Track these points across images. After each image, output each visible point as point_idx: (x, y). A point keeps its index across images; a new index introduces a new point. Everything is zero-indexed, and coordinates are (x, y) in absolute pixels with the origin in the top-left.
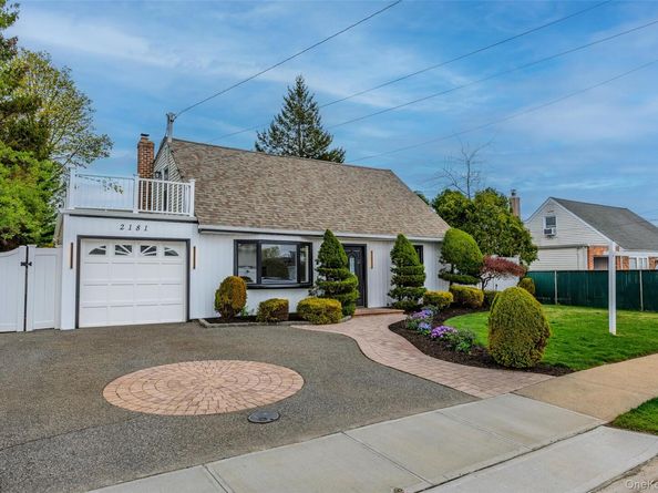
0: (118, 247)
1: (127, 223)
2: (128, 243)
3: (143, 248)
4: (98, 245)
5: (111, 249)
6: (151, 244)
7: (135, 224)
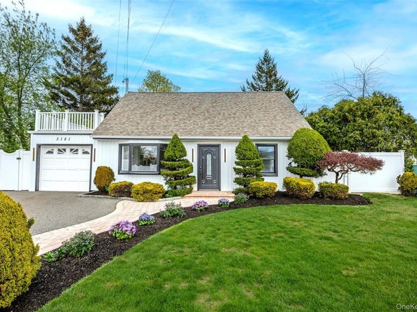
0: (59, 150)
1: (60, 136)
2: (64, 147)
3: (71, 150)
4: (49, 149)
5: (56, 151)
6: (75, 148)
7: (64, 137)
